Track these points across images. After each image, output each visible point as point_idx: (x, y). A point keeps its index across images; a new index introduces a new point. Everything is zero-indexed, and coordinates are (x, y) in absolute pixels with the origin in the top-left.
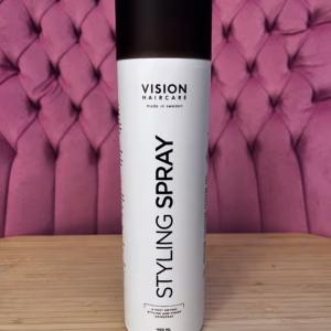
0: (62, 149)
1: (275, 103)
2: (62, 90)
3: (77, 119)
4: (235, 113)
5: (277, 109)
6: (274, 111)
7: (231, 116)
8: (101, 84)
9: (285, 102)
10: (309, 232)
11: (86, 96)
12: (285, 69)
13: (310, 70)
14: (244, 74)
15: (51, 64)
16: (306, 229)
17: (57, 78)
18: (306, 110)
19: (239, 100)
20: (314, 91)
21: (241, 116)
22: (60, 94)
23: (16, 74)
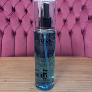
0: (16, 33)
1: (77, 20)
2: (16, 16)
3: (21, 24)
4: (66, 22)
5: (78, 22)
6: (77, 22)
7: (65, 24)
8: (27, 14)
9: (80, 19)
10: (85, 56)
11: (23, 17)
12: (81, 10)
13: (88, 10)
14: (69, 11)
15: (13, 8)
16: (84, 55)
17: (14, 12)
18: (86, 22)
19: (67, 19)
20: (89, 16)
21: (68, 23)
22: (15, 17)
23: (3, 11)
